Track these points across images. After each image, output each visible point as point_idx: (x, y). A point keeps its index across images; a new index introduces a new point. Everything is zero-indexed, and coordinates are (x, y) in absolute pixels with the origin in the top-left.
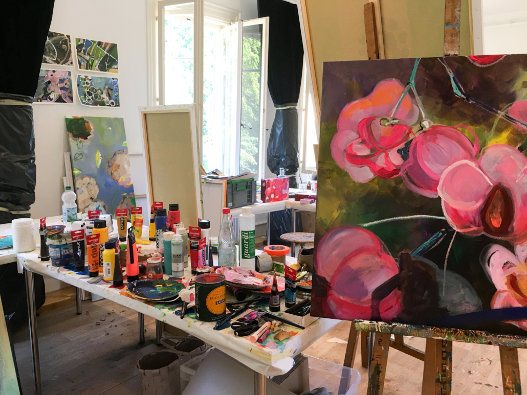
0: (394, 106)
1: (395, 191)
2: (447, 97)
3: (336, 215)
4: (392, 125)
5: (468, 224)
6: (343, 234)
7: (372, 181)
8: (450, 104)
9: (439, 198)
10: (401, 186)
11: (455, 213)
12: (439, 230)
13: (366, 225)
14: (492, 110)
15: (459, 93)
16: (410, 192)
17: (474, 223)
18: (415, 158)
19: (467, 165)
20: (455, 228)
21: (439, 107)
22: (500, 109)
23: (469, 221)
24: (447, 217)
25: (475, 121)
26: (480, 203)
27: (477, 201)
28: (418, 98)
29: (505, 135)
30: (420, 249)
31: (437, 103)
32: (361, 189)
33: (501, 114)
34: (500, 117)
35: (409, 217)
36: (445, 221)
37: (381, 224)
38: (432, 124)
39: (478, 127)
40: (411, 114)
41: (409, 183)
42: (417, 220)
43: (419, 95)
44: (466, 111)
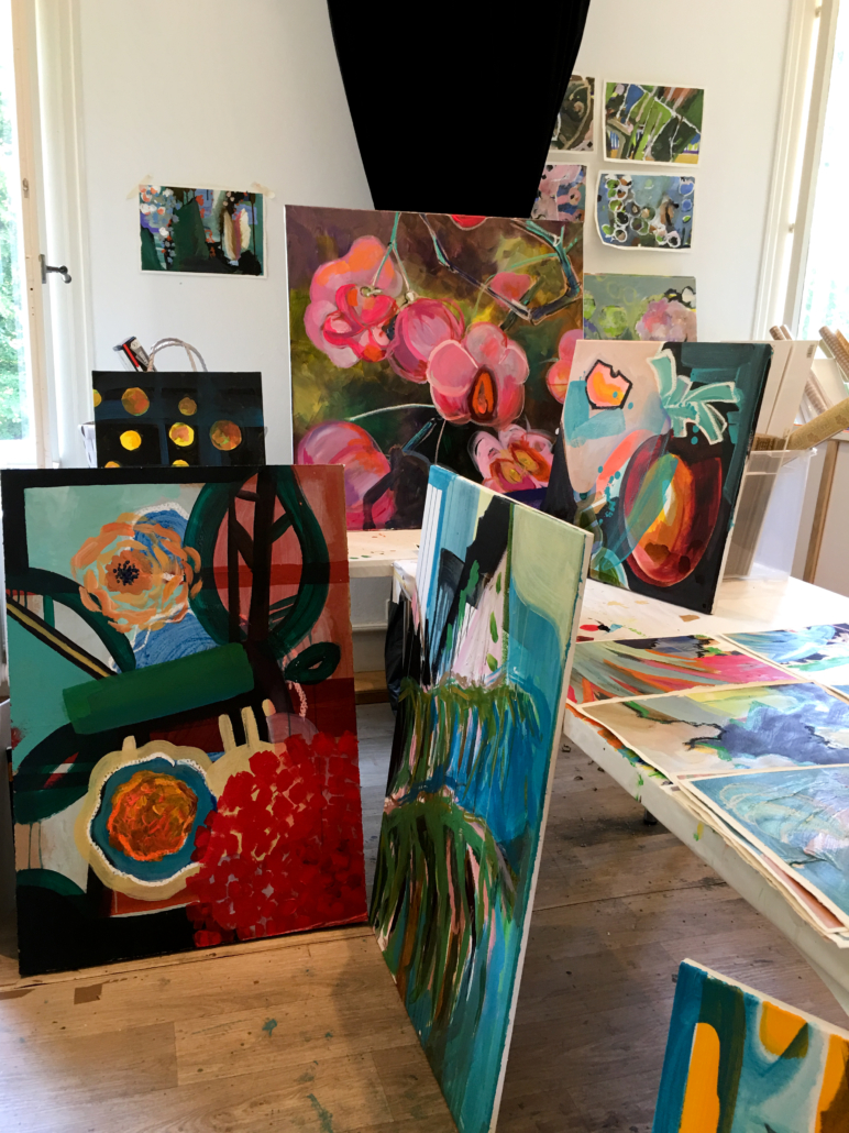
0: (375, 272)
1: (382, 376)
2: (431, 265)
3: (316, 408)
4: (375, 296)
5: (456, 411)
6: (327, 432)
7: (356, 365)
8: (435, 273)
9: (428, 384)
10: (388, 371)
11: (444, 400)
12: (429, 420)
13: (353, 419)
14: (475, 283)
15: (443, 260)
16: (397, 378)
17: (461, 410)
18: (401, 336)
19: (453, 345)
20: (444, 417)
21: (424, 275)
22: (483, 282)
23: (456, 407)
24: (436, 405)
25: (460, 295)
26: (466, 389)
27: (464, 386)
28: (400, 263)
29: (488, 311)
30: (411, 442)
31: (421, 271)
32: (343, 376)
33: (484, 287)
34: (483, 290)
35: (399, 407)
36: (434, 409)
37: (368, 416)
38: (417, 296)
39: (462, 302)
40: (394, 283)
41: (396, 366)
42: (406, 410)
43: (402, 259)
44: (450, 282)
